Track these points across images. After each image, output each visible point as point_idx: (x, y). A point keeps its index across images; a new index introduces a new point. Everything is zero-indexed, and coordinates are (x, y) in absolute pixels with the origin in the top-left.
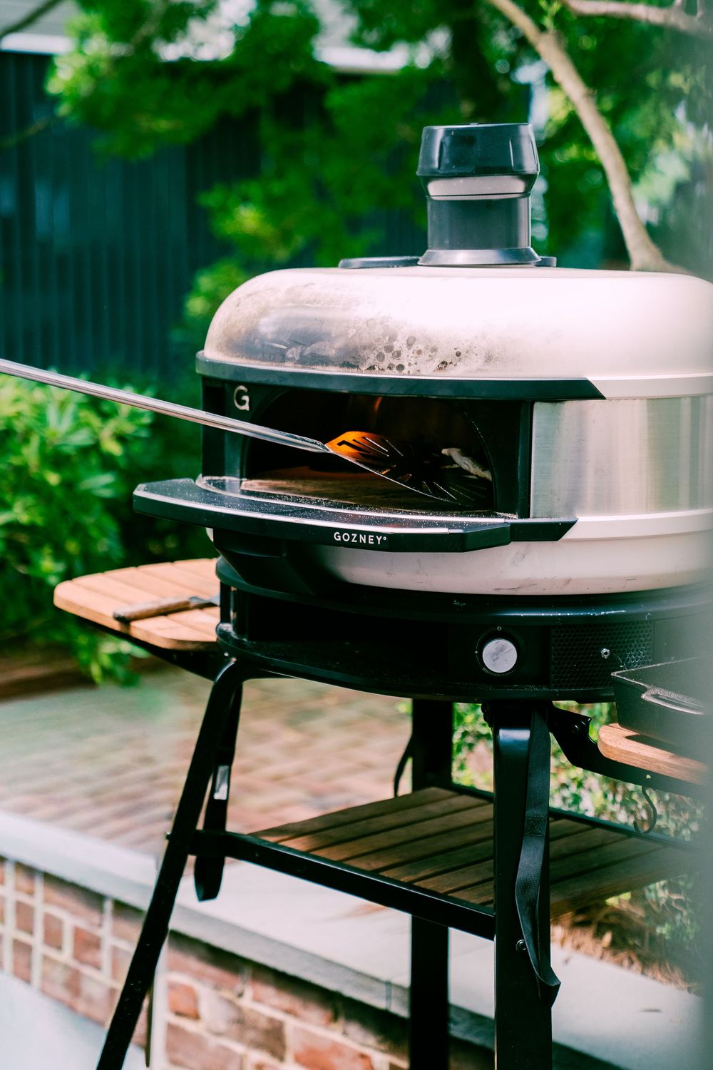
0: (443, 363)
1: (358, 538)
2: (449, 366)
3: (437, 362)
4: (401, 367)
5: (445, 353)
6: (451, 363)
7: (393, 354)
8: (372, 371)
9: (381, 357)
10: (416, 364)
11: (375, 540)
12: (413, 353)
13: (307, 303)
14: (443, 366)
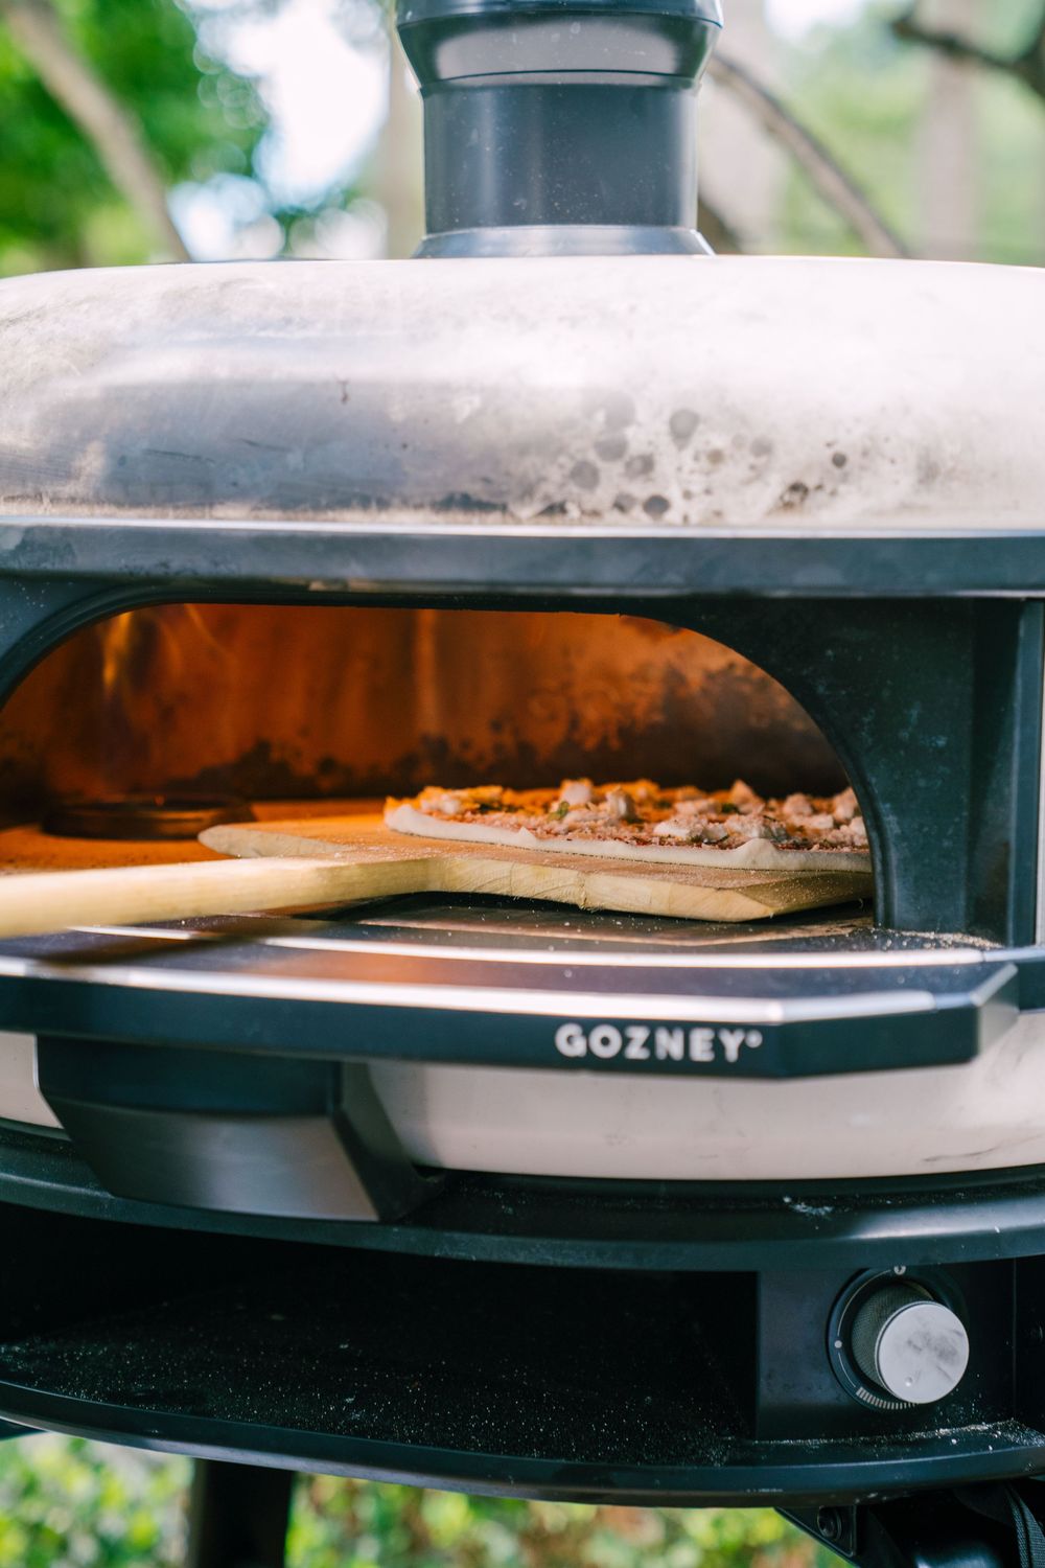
0: (796, 488)
1: (650, 1043)
2: (815, 498)
3: (774, 487)
4: (657, 505)
5: (797, 457)
6: (819, 487)
7: (628, 465)
8: (558, 518)
9: (585, 475)
10: (708, 492)
11: (718, 1047)
12: (696, 458)
13: (264, 328)
14: (796, 497)
